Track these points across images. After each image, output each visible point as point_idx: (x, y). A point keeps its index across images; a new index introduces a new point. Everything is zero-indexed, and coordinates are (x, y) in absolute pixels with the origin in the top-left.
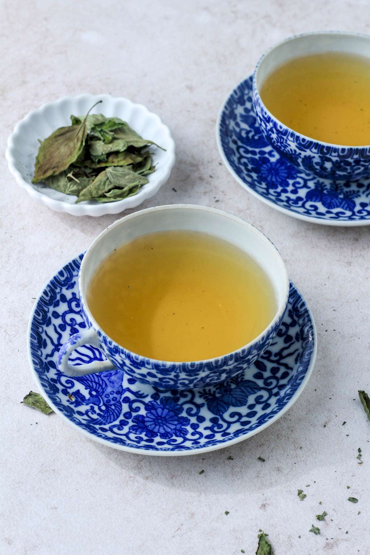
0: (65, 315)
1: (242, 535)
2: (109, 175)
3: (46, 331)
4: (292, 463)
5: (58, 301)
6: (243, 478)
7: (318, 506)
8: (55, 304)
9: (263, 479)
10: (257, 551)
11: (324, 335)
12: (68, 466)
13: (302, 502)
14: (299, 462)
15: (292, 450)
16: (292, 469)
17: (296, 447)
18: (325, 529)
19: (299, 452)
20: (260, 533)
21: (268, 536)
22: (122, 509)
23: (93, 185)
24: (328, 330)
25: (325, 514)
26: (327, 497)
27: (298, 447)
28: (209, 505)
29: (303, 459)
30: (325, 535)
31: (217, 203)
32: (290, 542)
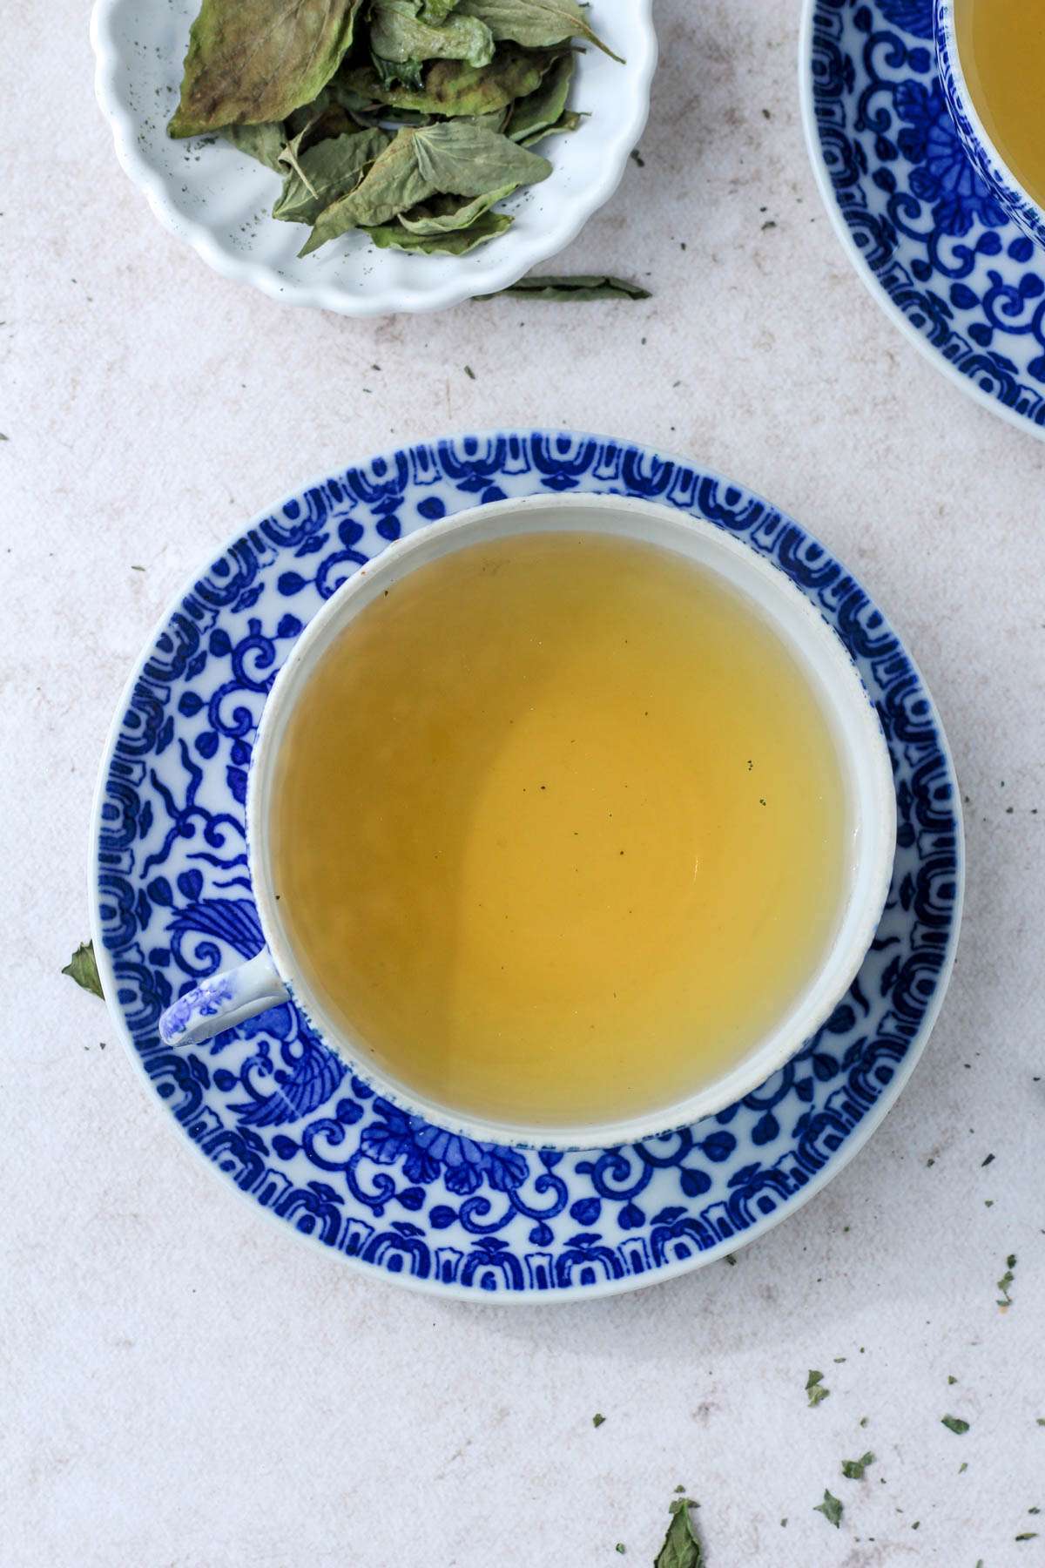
0: (220, 700)
1: (628, 1495)
2: (420, 154)
3: (153, 772)
4: (811, 1277)
5: (204, 655)
6: (663, 1311)
7: (855, 1431)
8: (191, 668)
9: (720, 1321)
10: (659, 1556)
11: (999, 827)
12: (178, 1206)
13: (814, 1411)
14: (831, 1277)
15: (819, 1232)
16: (806, 1297)
17: (834, 1223)
18: (859, 1508)
19: (840, 1241)
20: (676, 1497)
21: (699, 1510)
22: (311, 1370)
23: (362, 195)
24: (1015, 809)
25: (868, 1459)
26: (886, 1402)
27: (839, 1224)
28: (554, 1387)
29: (845, 1269)
30: (855, 1526)
31: (769, 231)
32: (755, 1537)
